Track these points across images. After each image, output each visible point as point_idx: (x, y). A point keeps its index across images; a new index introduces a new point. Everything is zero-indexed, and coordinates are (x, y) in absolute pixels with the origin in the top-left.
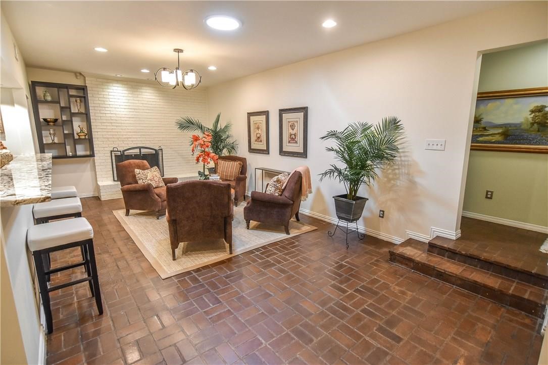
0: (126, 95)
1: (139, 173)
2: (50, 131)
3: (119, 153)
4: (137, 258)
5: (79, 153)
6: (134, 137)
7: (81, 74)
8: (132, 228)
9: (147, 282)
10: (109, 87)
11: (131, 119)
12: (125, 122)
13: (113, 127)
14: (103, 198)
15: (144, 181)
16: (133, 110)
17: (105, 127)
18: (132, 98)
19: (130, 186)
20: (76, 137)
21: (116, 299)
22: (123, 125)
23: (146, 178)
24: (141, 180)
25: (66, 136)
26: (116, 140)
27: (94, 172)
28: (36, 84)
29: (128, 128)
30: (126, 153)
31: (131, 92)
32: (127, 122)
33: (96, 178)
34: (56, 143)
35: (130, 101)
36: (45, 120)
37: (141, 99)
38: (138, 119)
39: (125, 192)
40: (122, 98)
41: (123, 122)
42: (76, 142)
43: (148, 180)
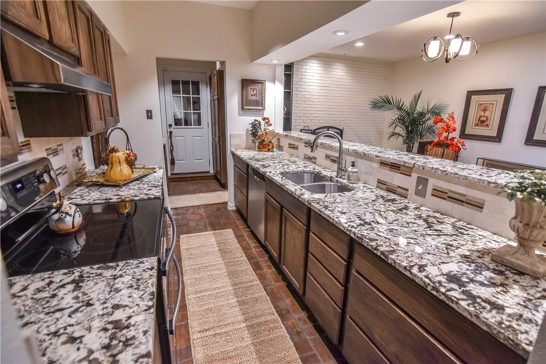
0: (320, 72)
6: (321, 115)
11: (321, 97)
13: (305, 106)
16: (323, 88)
17: (299, 105)
18: (324, 75)
22: (314, 103)
26: (306, 118)
29: (317, 106)
31: (324, 69)
35: (322, 79)
37: (332, 76)
40: (317, 75)
41: (314, 100)
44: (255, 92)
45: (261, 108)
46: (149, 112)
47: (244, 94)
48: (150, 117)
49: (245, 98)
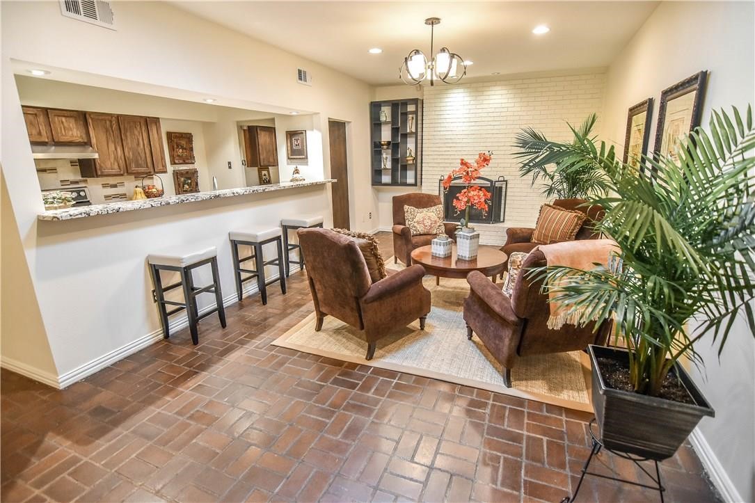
0: (468, 103)
10: (448, 95)
11: (470, 136)
12: (461, 141)
13: (446, 149)
18: (474, 107)
28: (382, 104)
29: (464, 149)
30: (452, 183)
32: (464, 141)
35: (472, 111)
37: (486, 106)
38: (479, 136)
40: (462, 107)
44: (298, 142)
45: (304, 157)
46: (229, 163)
47: (289, 145)
48: (230, 167)
49: (289, 148)
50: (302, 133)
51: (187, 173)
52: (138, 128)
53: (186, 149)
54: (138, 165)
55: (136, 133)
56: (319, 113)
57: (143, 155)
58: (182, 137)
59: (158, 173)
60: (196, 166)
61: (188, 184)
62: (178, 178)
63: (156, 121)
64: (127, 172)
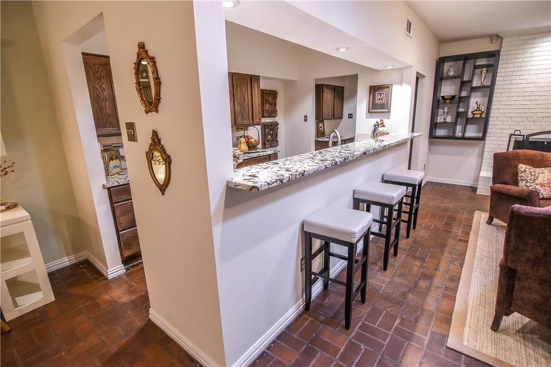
1: (524, 171)
2: (444, 109)
3: (521, 138)
4: (446, 287)
5: (467, 135)
7: (498, 36)
8: (478, 244)
9: (424, 332)
13: (524, 102)
14: (479, 192)
15: (528, 184)
17: (512, 103)
19: (503, 186)
20: (470, 115)
21: (375, 324)
23: (534, 180)
24: (524, 182)
25: (458, 115)
26: (524, 119)
27: (480, 159)
28: (446, 60)
30: (531, 139)
33: (481, 166)
34: (448, 123)
36: (443, 97)
39: (494, 192)
42: (468, 121)
43: (537, 184)
44: (382, 96)
45: (387, 110)
46: (306, 117)
47: (371, 99)
48: (306, 120)
49: (371, 103)
50: (389, 87)
51: (271, 125)
52: (246, 86)
53: (271, 104)
54: (243, 118)
55: (244, 89)
56: (412, 66)
57: (247, 110)
58: (270, 94)
59: (255, 125)
60: (277, 119)
61: (270, 134)
62: (265, 129)
63: (257, 78)
64: (235, 125)
